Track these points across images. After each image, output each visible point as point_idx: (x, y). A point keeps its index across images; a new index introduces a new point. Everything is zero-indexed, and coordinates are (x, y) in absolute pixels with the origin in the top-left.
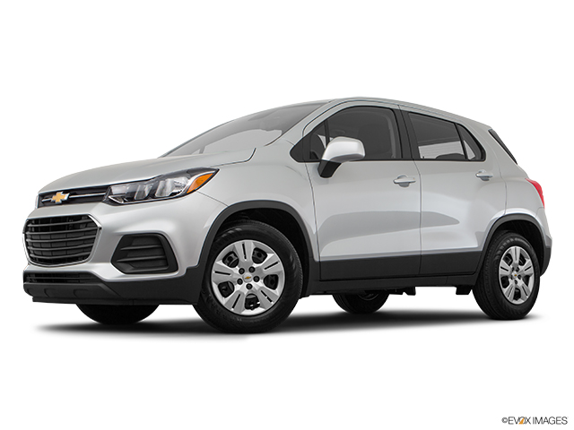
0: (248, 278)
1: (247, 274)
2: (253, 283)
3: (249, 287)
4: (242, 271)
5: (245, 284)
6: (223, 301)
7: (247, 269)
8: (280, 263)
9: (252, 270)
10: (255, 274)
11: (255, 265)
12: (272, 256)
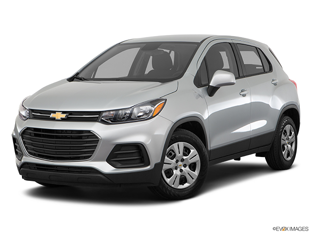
0: (180, 165)
1: (180, 163)
2: (183, 168)
3: (181, 171)
4: (177, 161)
5: (179, 169)
6: (168, 180)
7: (180, 160)
8: (198, 155)
9: (183, 160)
10: (184, 163)
11: (185, 157)
12: (193, 151)
